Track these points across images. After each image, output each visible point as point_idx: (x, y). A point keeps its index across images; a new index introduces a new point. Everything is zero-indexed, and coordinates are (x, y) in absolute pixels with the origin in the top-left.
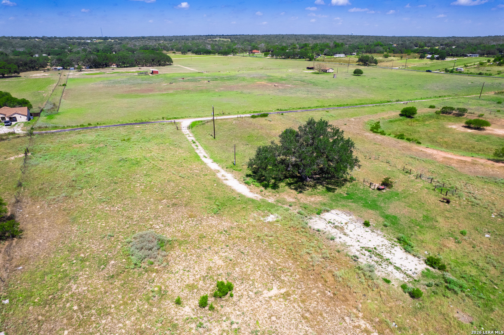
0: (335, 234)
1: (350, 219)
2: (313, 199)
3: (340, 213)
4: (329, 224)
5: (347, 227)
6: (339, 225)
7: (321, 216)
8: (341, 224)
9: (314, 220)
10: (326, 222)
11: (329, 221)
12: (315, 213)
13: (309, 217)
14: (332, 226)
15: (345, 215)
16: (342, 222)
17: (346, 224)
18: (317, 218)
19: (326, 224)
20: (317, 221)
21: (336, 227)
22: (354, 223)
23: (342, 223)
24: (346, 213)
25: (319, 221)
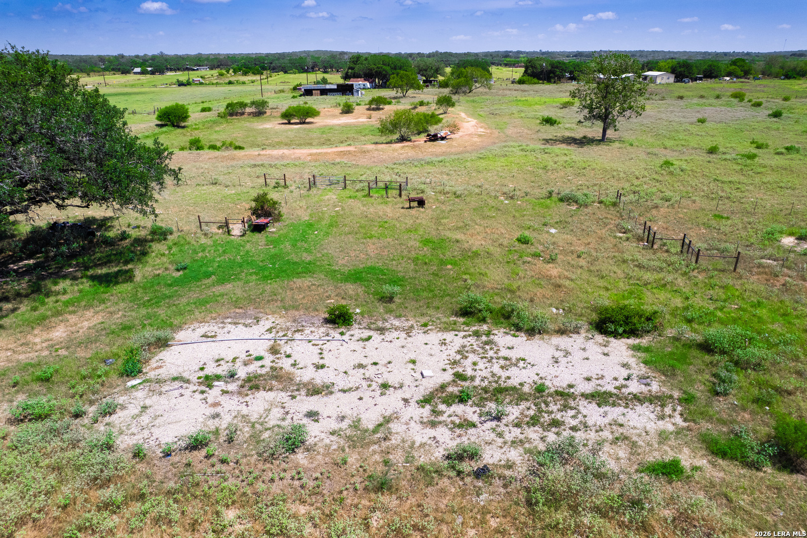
0: (277, 413)
1: (270, 330)
2: (59, 333)
3: (216, 328)
4: (210, 387)
5: (290, 361)
6: (254, 367)
7: (152, 375)
8: (260, 363)
9: (133, 410)
10: (192, 388)
11: (201, 374)
12: (114, 377)
13: (92, 410)
14: (232, 387)
15: (240, 326)
16: (255, 354)
17: (274, 351)
18: (140, 394)
19: (198, 396)
20: (148, 402)
21: (253, 384)
22: (297, 336)
23: (259, 358)
24: (235, 317)
25: (158, 403)
